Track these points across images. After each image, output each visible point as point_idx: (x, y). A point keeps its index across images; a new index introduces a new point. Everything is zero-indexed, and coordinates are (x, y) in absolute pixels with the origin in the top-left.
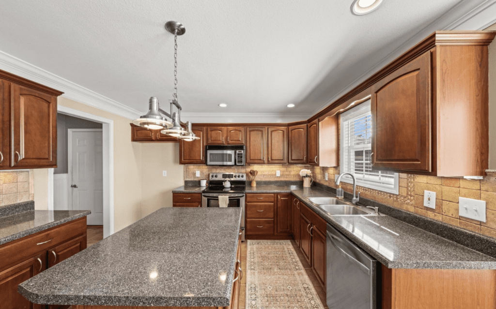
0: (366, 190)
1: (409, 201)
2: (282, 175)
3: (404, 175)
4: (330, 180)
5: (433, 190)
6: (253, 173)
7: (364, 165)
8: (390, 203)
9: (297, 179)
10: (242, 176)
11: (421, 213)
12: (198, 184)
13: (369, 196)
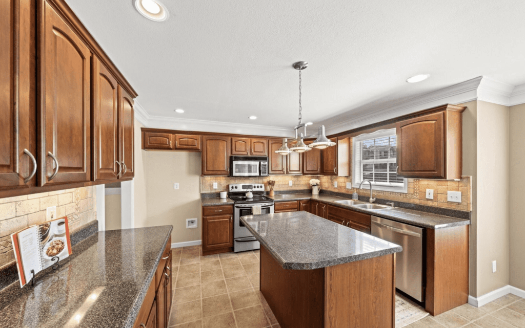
0: (379, 192)
1: (415, 196)
2: (294, 185)
3: (411, 180)
4: (339, 187)
5: (432, 189)
6: (271, 183)
7: (374, 175)
8: (401, 199)
9: (305, 188)
10: (261, 187)
11: (424, 203)
12: (218, 195)
13: (382, 196)
